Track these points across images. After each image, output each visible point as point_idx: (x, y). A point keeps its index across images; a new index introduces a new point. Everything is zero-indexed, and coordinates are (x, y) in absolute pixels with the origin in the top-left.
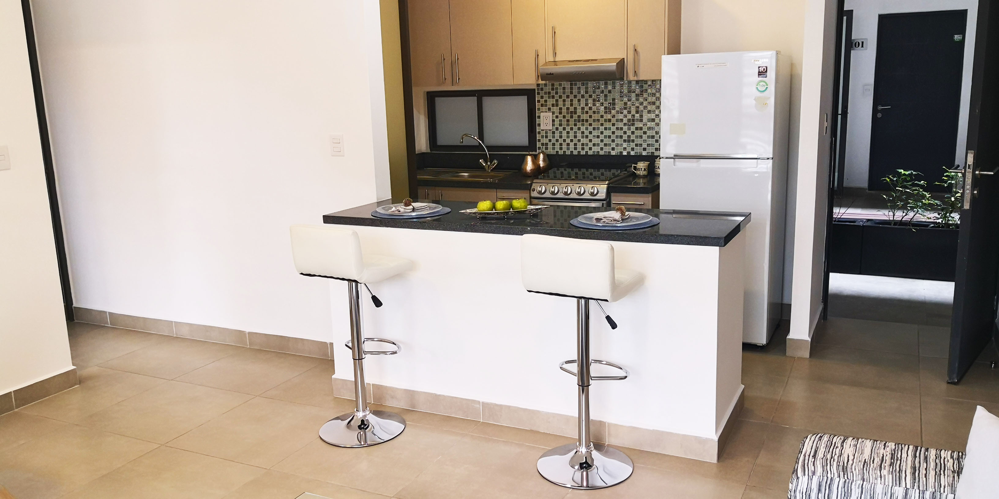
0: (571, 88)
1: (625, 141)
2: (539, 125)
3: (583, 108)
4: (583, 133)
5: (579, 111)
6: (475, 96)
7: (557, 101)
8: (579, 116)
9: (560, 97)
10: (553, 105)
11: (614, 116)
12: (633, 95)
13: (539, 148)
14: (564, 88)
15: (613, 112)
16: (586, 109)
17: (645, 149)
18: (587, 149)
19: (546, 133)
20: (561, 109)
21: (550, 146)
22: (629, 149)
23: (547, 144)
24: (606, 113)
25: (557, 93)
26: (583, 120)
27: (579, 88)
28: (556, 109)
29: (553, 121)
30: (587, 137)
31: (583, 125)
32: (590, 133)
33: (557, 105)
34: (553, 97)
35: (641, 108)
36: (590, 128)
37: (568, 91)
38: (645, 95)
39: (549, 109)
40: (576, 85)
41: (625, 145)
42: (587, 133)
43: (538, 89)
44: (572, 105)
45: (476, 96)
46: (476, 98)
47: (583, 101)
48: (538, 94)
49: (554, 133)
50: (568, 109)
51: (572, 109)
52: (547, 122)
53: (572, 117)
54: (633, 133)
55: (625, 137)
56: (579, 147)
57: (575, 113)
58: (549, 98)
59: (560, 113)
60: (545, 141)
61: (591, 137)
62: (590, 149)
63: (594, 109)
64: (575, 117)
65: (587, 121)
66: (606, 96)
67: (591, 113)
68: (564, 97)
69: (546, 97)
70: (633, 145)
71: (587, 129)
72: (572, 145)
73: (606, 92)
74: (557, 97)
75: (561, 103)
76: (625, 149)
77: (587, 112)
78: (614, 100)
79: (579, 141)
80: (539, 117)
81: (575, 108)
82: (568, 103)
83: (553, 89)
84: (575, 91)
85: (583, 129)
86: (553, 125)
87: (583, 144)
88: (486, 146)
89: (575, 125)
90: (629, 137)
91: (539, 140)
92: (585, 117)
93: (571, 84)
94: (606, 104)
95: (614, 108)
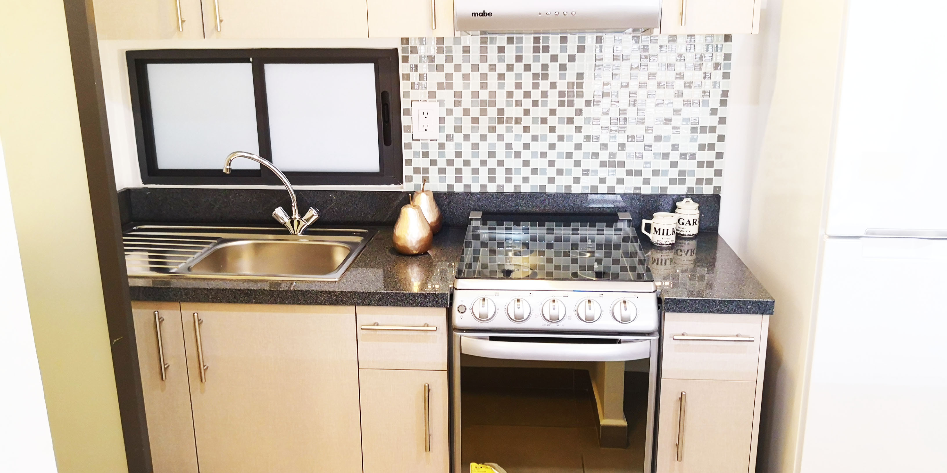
0: (484, 50)
1: (603, 164)
2: (409, 129)
3: (510, 94)
4: (509, 146)
5: (501, 101)
6: (249, 62)
7: (449, 76)
8: (501, 111)
9: (458, 68)
10: (440, 86)
11: (579, 112)
12: (625, 66)
13: (410, 178)
14: (466, 50)
15: (579, 103)
16: (518, 95)
17: (646, 181)
18: (517, 180)
19: (425, 145)
20: (458, 95)
21: (434, 172)
22: (611, 181)
23: (426, 170)
24: (561, 104)
25: (449, 59)
26: (509, 120)
27: (501, 50)
28: (447, 96)
29: (442, 120)
30: (518, 155)
31: (509, 130)
32: (526, 146)
33: (450, 86)
34: (440, 68)
35: (642, 94)
36: (527, 138)
37: (475, 55)
38: (653, 67)
39: (432, 95)
40: (493, 41)
41: (603, 172)
42: (517, 147)
43: (404, 50)
44: (484, 86)
45: (251, 62)
46: (250, 65)
47: (510, 80)
48: (406, 59)
49: (442, 146)
50: (475, 94)
51: (484, 95)
52: (426, 122)
53: (484, 112)
54: (622, 147)
55: (604, 156)
56: (500, 175)
57: (493, 104)
58: (430, 69)
59: (458, 103)
60: (421, 162)
61: (526, 155)
62: (526, 180)
63: (536, 95)
64: (492, 112)
65: (518, 121)
66: (563, 67)
67: (527, 103)
68: (466, 68)
69: (423, 68)
70: (620, 173)
71: (518, 137)
72: (484, 172)
73: (563, 59)
74: (449, 68)
75: (458, 79)
76: (603, 181)
77: (518, 103)
78: (580, 76)
79: (500, 163)
80: (408, 112)
81: (493, 94)
82: (475, 82)
83: (440, 50)
84: (493, 55)
85: (509, 138)
86: (441, 129)
87: (509, 171)
88: (283, 172)
89: (492, 129)
90: (612, 155)
91: (409, 162)
92: (512, 112)
93: (483, 41)
94: (562, 86)
95: (580, 95)
